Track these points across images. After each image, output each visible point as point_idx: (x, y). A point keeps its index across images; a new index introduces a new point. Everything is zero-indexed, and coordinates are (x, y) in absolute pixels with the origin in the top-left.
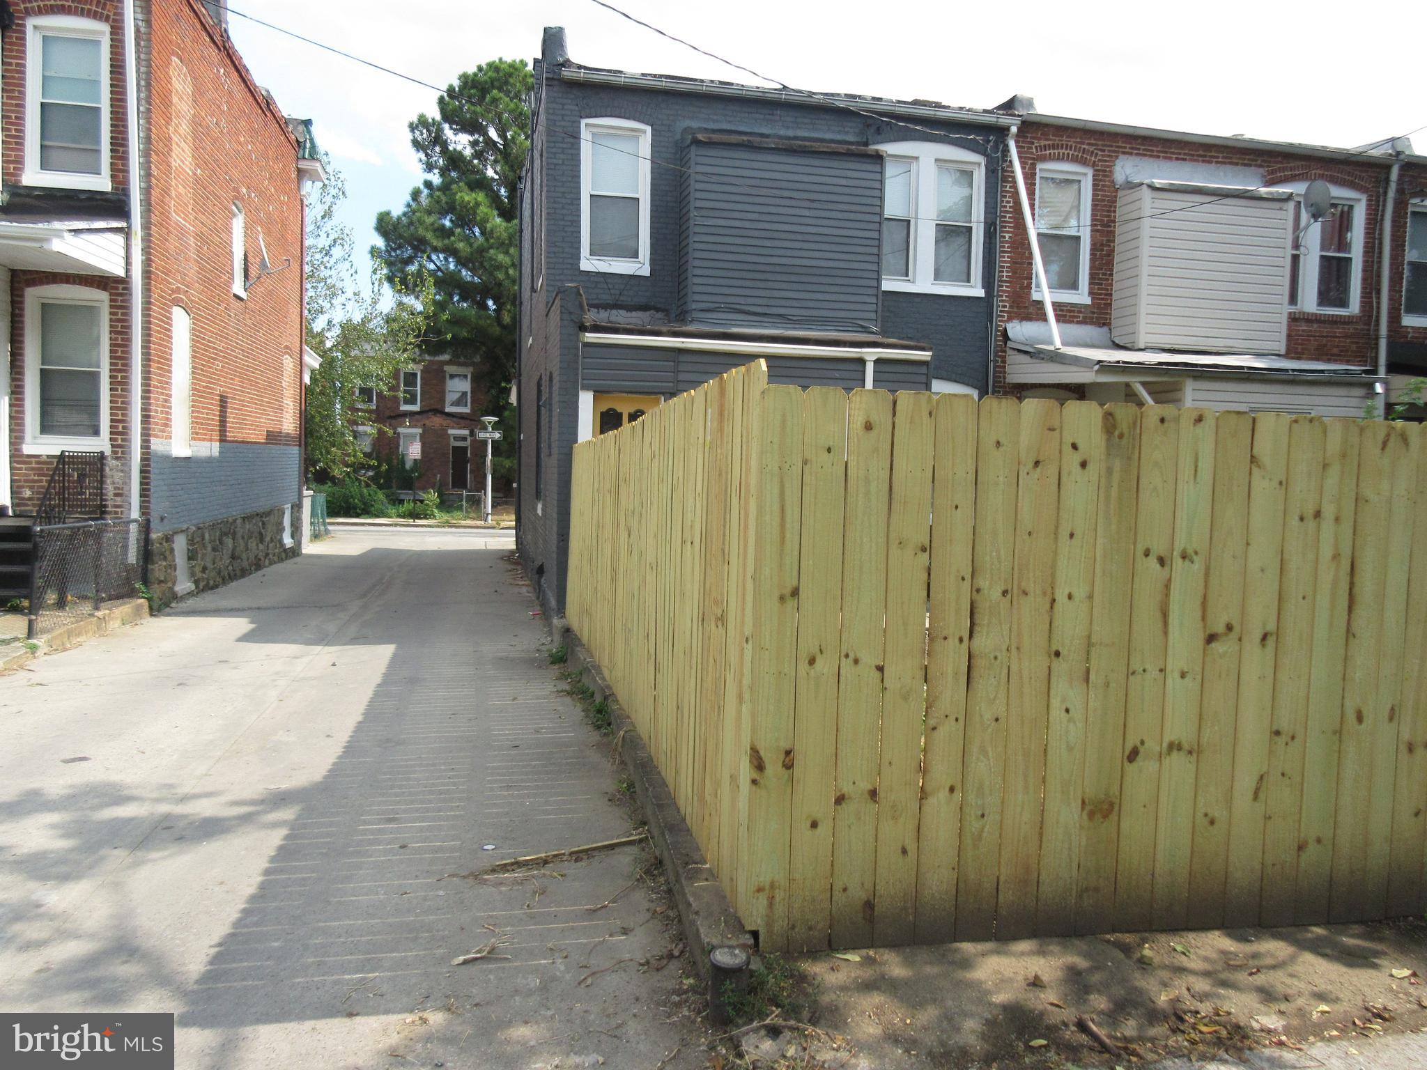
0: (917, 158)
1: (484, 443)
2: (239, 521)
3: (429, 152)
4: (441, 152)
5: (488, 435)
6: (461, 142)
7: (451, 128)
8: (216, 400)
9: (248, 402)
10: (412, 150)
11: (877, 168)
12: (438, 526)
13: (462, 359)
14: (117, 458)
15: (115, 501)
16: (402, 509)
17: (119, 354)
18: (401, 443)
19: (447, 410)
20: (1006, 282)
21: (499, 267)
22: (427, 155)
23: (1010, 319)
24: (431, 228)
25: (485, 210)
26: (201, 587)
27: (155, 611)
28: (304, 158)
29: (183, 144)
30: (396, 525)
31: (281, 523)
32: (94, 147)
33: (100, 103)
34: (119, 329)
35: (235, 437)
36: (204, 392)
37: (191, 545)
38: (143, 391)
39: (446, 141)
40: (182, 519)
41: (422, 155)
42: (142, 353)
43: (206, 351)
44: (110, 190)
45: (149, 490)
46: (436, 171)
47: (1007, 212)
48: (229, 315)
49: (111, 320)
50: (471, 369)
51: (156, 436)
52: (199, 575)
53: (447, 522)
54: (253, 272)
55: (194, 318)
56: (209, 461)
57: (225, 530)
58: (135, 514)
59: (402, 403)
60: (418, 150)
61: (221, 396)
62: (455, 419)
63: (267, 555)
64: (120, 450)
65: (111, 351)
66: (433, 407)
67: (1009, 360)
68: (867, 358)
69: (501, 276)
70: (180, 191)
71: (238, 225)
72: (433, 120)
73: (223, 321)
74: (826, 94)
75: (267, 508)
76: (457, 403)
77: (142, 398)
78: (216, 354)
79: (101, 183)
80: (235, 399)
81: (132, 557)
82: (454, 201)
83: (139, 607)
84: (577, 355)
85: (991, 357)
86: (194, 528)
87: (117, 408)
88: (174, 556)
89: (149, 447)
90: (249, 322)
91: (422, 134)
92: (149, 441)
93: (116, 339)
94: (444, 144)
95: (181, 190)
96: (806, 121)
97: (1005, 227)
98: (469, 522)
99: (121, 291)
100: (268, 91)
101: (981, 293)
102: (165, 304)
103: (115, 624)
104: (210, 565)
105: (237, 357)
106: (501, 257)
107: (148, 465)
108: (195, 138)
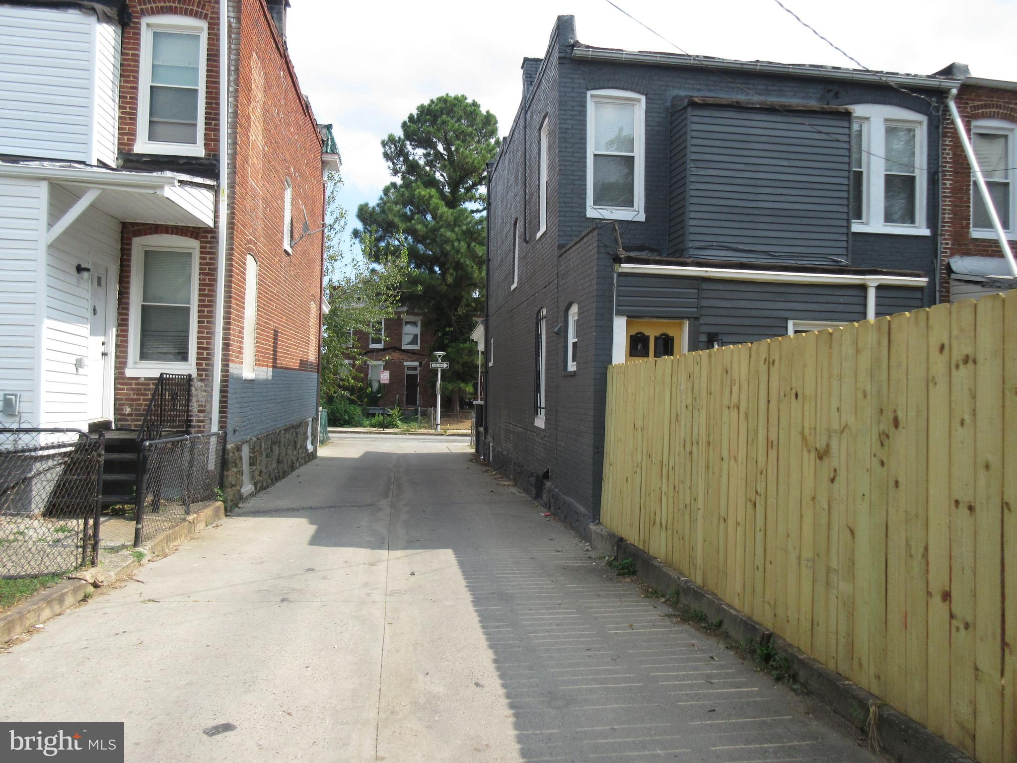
0: (867, 119)
1: (435, 371)
2: (282, 432)
3: (395, 161)
4: (404, 161)
5: (438, 365)
6: (418, 154)
7: (411, 144)
8: (271, 334)
9: (290, 336)
10: (383, 160)
11: (846, 124)
12: (401, 434)
13: (416, 310)
14: (202, 380)
15: (199, 417)
16: (374, 421)
17: (206, 292)
18: (370, 372)
19: (403, 348)
20: (947, 222)
21: (447, 241)
22: (393, 163)
23: (952, 255)
24: (397, 214)
25: (436, 201)
26: (258, 488)
27: (229, 511)
28: (327, 152)
29: (257, 123)
30: (371, 433)
31: (306, 433)
32: (192, 122)
33: (198, 86)
34: (207, 271)
35: (281, 364)
36: (264, 327)
37: (253, 453)
38: (225, 323)
39: (408, 153)
40: (247, 431)
41: (390, 164)
42: (225, 291)
43: (266, 293)
44: (203, 156)
45: (226, 407)
46: (399, 175)
47: (947, 162)
48: (281, 266)
49: (201, 264)
50: (421, 317)
51: (233, 362)
52: (257, 478)
53: (408, 430)
54: (296, 236)
55: (260, 266)
56: (264, 383)
57: (273, 439)
58: (215, 428)
59: (370, 343)
60: (387, 160)
61: (275, 331)
62: (409, 354)
63: (298, 459)
64: (204, 373)
65: (200, 290)
66: (393, 345)
67: (953, 290)
68: (870, 284)
69: (448, 248)
70: (254, 162)
71: (288, 194)
72: (399, 138)
73: (277, 271)
74: (793, 65)
75: (299, 423)
76: (411, 343)
77: (224, 329)
78: (272, 297)
79: (198, 150)
80: (282, 334)
81: (211, 466)
82: (414, 195)
83: (217, 510)
84: (612, 284)
85: (937, 288)
86: (255, 439)
87: (203, 338)
88: (242, 464)
89: (227, 371)
90: (292, 273)
91: (390, 148)
92: (228, 365)
93: (204, 280)
94: (406, 156)
95: (255, 160)
96: (774, 88)
97: (946, 175)
98: (423, 431)
99: (209, 239)
100: (307, 98)
101: (927, 232)
102: (242, 252)
103: (201, 526)
104: (264, 470)
105: (284, 300)
106: (449, 234)
107: (227, 386)
108: (264, 121)
